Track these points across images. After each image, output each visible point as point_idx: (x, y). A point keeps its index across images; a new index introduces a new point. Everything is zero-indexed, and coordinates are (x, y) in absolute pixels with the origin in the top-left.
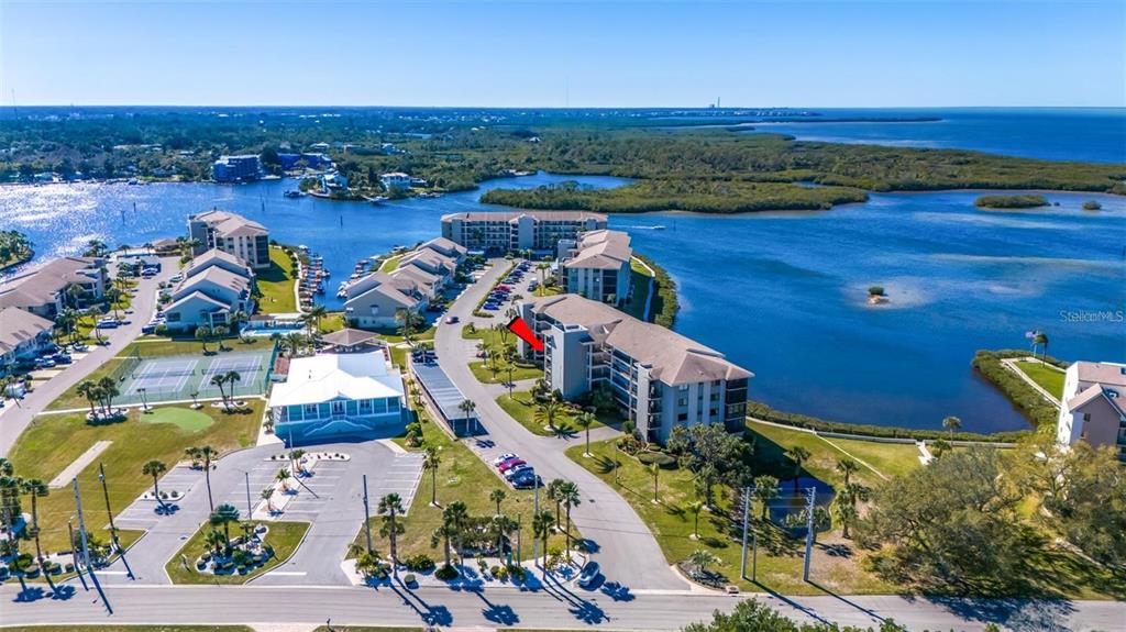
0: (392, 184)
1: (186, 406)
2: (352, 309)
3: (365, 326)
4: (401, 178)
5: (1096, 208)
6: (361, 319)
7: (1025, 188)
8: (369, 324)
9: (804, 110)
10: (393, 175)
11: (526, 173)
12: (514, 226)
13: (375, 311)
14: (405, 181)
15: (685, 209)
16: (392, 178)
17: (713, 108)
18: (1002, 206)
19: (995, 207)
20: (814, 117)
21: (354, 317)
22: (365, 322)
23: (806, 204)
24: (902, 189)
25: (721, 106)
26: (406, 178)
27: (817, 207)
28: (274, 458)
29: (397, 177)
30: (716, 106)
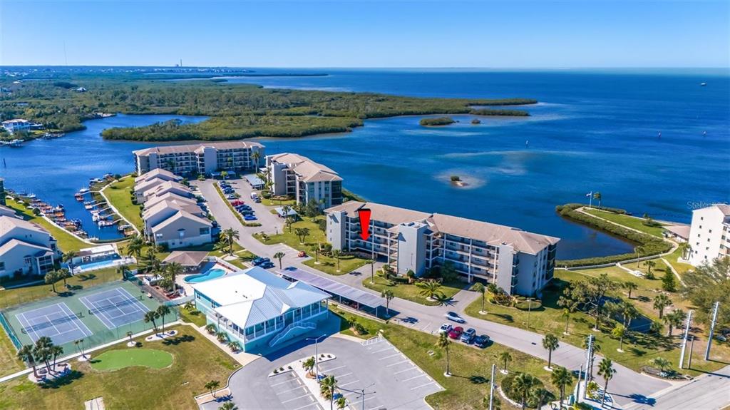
0: (15, 130)
1: (122, 346)
2: (161, 235)
3: (174, 247)
4: (22, 124)
5: (478, 122)
6: (170, 242)
7: (430, 113)
8: (178, 245)
9: (244, 68)
10: (15, 121)
11: (109, 115)
12: (200, 155)
13: (182, 234)
14: (25, 126)
15: (267, 136)
16: (14, 124)
17: (177, 67)
18: (436, 124)
19: (433, 125)
20: (251, 73)
21: (164, 241)
22: (173, 244)
23: (339, 128)
24: (373, 117)
25: (183, 66)
26: (27, 124)
27: (345, 131)
28: (276, 372)
29: (19, 123)
30: (180, 66)
